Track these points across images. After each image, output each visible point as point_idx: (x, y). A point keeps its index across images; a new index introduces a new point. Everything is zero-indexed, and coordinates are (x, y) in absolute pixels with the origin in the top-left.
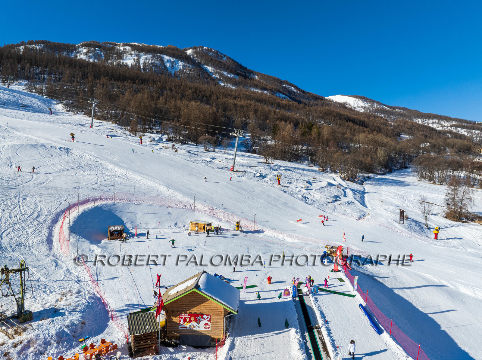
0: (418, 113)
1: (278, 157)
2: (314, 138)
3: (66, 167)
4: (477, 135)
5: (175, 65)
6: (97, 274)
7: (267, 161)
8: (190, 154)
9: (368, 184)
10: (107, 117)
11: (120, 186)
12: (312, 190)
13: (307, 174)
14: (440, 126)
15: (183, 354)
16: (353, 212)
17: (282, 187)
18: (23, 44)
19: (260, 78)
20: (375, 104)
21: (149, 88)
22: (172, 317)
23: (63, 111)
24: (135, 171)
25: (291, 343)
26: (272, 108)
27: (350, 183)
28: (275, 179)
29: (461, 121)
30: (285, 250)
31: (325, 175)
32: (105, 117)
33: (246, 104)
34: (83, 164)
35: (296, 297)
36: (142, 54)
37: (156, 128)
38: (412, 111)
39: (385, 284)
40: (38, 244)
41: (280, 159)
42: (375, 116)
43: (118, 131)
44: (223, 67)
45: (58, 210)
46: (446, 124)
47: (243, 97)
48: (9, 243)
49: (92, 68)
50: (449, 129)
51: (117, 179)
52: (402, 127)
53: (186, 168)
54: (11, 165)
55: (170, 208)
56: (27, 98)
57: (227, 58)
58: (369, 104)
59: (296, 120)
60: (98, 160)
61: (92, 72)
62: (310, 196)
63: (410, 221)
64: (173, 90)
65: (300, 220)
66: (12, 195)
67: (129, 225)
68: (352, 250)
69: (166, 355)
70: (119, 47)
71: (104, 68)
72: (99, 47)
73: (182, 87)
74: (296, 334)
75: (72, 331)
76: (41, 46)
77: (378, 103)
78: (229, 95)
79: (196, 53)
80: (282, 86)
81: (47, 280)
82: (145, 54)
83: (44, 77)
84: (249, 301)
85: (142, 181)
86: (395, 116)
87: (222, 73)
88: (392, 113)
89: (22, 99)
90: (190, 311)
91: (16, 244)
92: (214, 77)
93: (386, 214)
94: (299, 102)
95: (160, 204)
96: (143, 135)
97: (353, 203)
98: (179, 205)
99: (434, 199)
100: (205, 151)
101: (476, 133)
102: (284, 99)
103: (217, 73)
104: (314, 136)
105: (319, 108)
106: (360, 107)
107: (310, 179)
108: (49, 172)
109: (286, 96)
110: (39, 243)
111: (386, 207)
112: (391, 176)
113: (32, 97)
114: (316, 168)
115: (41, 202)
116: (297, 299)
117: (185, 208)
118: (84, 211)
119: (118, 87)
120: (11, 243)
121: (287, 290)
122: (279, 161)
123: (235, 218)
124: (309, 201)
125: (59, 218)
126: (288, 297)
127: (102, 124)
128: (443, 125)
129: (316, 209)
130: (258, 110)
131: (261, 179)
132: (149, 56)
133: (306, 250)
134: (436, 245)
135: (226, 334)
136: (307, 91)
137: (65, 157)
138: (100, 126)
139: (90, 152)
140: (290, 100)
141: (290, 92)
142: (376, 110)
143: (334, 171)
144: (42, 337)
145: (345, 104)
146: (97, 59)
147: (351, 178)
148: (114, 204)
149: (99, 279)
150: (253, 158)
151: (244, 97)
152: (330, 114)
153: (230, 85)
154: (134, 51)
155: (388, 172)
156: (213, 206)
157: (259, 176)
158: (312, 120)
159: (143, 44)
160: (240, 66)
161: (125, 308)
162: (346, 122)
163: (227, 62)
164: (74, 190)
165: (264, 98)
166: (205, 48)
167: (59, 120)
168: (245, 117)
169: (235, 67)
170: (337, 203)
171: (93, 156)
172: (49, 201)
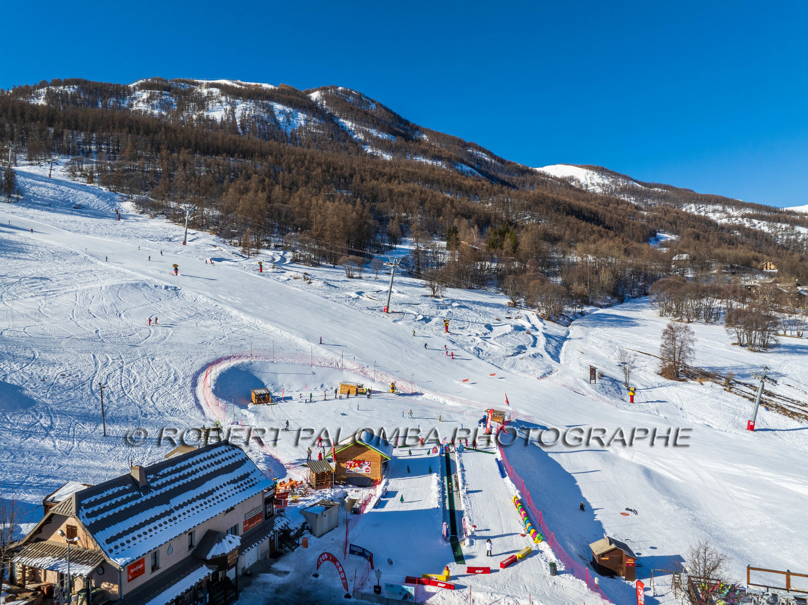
0: (690, 195)
2: (507, 252)
3: (181, 315)
4: (784, 231)
5: (292, 119)
7: (434, 293)
8: (328, 288)
9: (577, 324)
10: (202, 223)
11: (252, 339)
12: (490, 338)
13: (491, 312)
14: (725, 215)
15: (351, 489)
16: (536, 369)
17: (450, 336)
18: (43, 84)
19: (431, 140)
20: (620, 180)
22: (341, 464)
23: (134, 213)
24: (265, 318)
25: (432, 482)
26: (449, 193)
27: (549, 324)
29: (759, 207)
31: (516, 312)
32: (199, 223)
33: (407, 190)
34: (201, 310)
35: (442, 454)
36: (238, 101)
37: (274, 240)
38: (681, 190)
40: (190, 409)
42: (618, 202)
43: (224, 250)
44: (370, 121)
45: (193, 372)
46: (735, 213)
47: (403, 177)
48: (164, 408)
49: (166, 133)
50: (740, 222)
51: (246, 330)
52: (660, 220)
53: (327, 311)
54: (120, 315)
55: (313, 367)
56: (79, 192)
57: (377, 106)
58: (611, 180)
60: (217, 303)
62: (485, 347)
63: (604, 379)
64: (293, 170)
65: (466, 380)
66: (139, 354)
67: (270, 388)
68: (519, 414)
69: (339, 489)
70: (200, 88)
72: (168, 88)
73: (306, 162)
74: (436, 477)
76: (73, 88)
77: (625, 177)
78: (380, 173)
79: (326, 97)
80: (467, 152)
82: (244, 101)
83: (90, 149)
84: (402, 457)
85: (276, 332)
86: (653, 200)
87: (369, 131)
88: (647, 195)
89: (73, 195)
90: (355, 459)
91: (170, 409)
92: (356, 138)
94: (493, 179)
95: (302, 362)
96: (260, 254)
97: (541, 355)
98: (323, 363)
100: (348, 279)
101: (782, 229)
102: (470, 176)
103: (360, 131)
104: (506, 250)
106: (596, 184)
107: (491, 322)
109: (473, 170)
110: (190, 407)
111: (583, 361)
112: (619, 310)
114: (505, 301)
115: (171, 362)
116: (444, 455)
117: (331, 366)
119: (208, 166)
121: (435, 448)
123: (390, 378)
124: (483, 354)
125: (197, 380)
126: (435, 454)
127: (197, 235)
128: (729, 214)
129: (490, 365)
130: (426, 200)
131: (423, 324)
132: (250, 104)
133: (467, 414)
135: (382, 477)
136: (507, 159)
137: (176, 300)
138: (195, 239)
139: (205, 292)
140: (480, 175)
141: (480, 162)
142: (621, 189)
143: (530, 306)
146: (166, 110)
147: (554, 316)
148: (251, 363)
150: (415, 286)
151: (405, 176)
152: (541, 202)
153: (382, 151)
154: (226, 96)
155: (618, 302)
156: (364, 363)
157: (422, 319)
158: (513, 213)
159: (239, 81)
160: (399, 119)
161: (296, 462)
162: (566, 215)
163: (376, 112)
164: (202, 346)
165: (437, 177)
166: (340, 88)
167: (136, 232)
168: (406, 211)
169: (389, 120)
170: (519, 356)
171: (209, 297)
172: (179, 361)
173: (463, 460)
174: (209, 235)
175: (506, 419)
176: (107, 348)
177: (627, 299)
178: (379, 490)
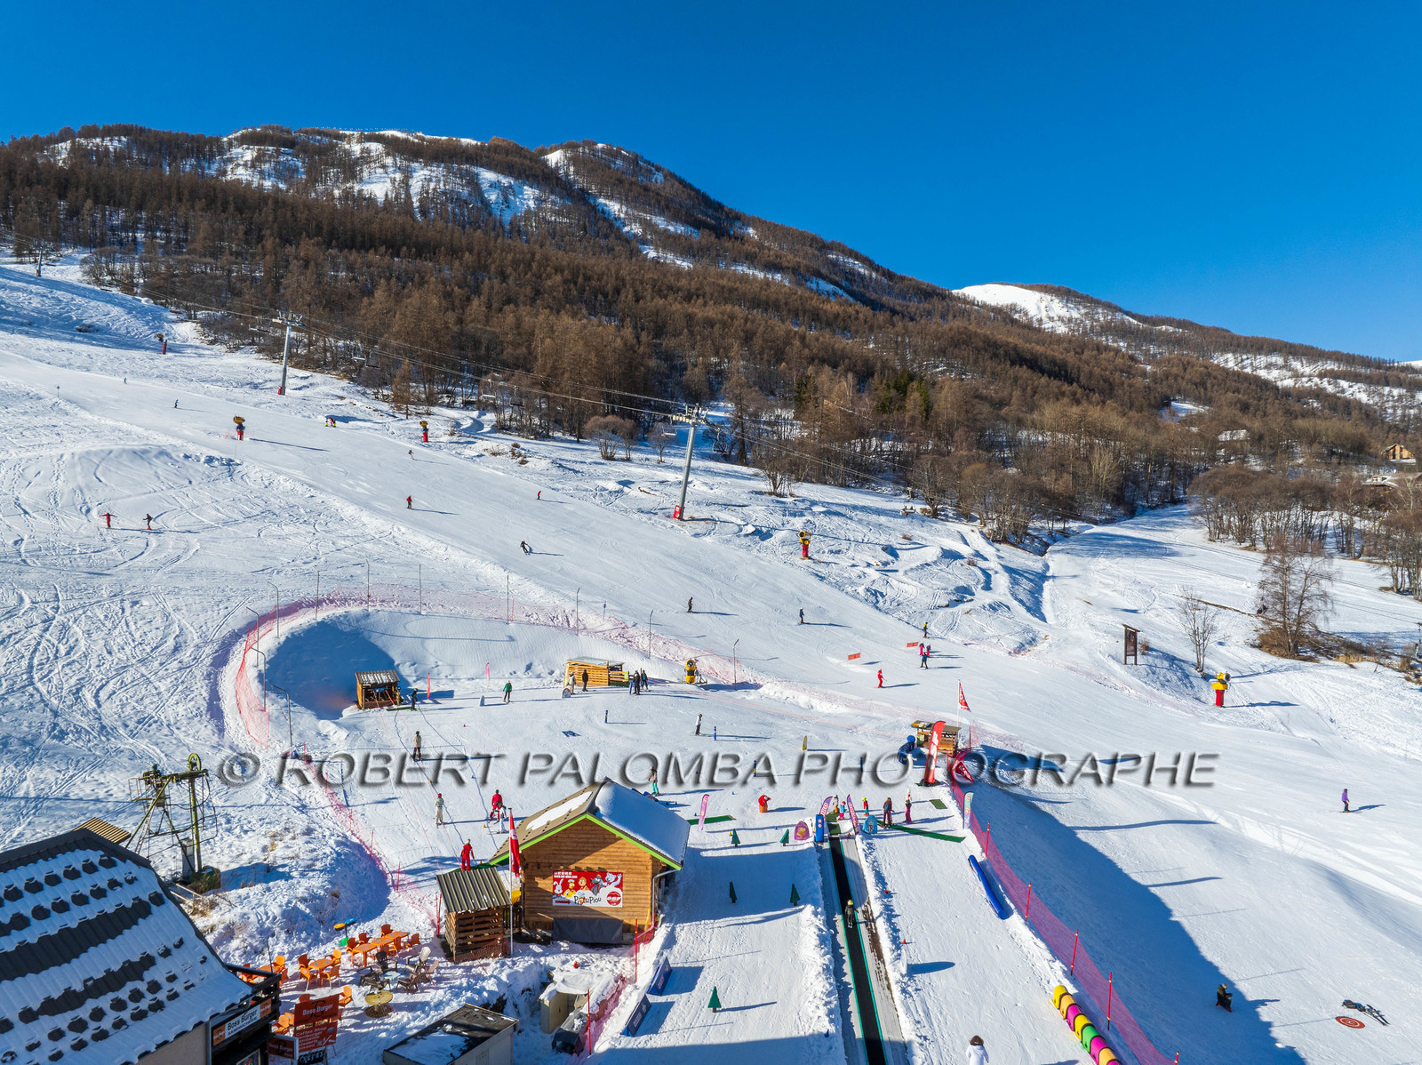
0: (1224, 337)
1: (808, 475)
2: (913, 418)
3: (230, 514)
4: (1397, 401)
5: (512, 198)
7: (775, 487)
8: (560, 472)
9: (1059, 551)
10: (325, 359)
11: (380, 565)
12: (897, 571)
13: (889, 525)
14: (1290, 374)
15: (563, 957)
16: (1002, 634)
17: (812, 565)
18: (66, 135)
19: (763, 236)
20: (1100, 311)
21: (440, 271)
22: (537, 879)
23: (198, 343)
24: (415, 523)
25: (801, 935)
26: (797, 324)
27: (1005, 549)
29: (1350, 359)
30: (809, 734)
31: (938, 526)
32: (319, 360)
33: (720, 316)
34: (275, 504)
35: (822, 841)
36: (416, 165)
37: (463, 392)
38: (1209, 329)
40: (189, 718)
41: (814, 480)
42: (1098, 347)
43: (359, 404)
44: (653, 202)
45: (225, 631)
46: (1308, 370)
47: (712, 295)
48: (120, 716)
49: (274, 209)
50: (1316, 385)
51: (369, 546)
52: (1176, 379)
53: (553, 512)
54: (88, 511)
55: (512, 625)
56: (92, 304)
57: (665, 177)
58: (1083, 311)
59: (866, 361)
60: (313, 492)
61: (274, 222)
62: (889, 589)
63: (1153, 656)
64: (509, 277)
65: (856, 656)
66: (103, 592)
67: (406, 671)
68: (986, 733)
69: (526, 958)
70: (349, 143)
71: (309, 210)
72: (291, 144)
73: (534, 265)
74: (813, 918)
75: (315, 910)
76: (120, 141)
77: (1109, 306)
78: (670, 288)
79: (574, 160)
80: (827, 259)
81: (228, 804)
82: (426, 165)
83: (135, 239)
84: (713, 850)
85: (435, 550)
86: (1159, 347)
87: (651, 220)
88: (1148, 337)
89: (79, 307)
90: (577, 865)
91: (136, 719)
92: (628, 232)
93: (1093, 637)
94: (875, 306)
95: (487, 615)
96: (429, 415)
97: (1007, 607)
98: (535, 616)
99: (1234, 595)
100: (603, 461)
101: (1393, 397)
102: (832, 299)
103: (635, 219)
104: (911, 413)
105: (935, 326)
106: (1056, 318)
107: (895, 541)
108: (187, 528)
109: (838, 289)
110: (190, 715)
111: (1097, 619)
112: (1131, 528)
113: (108, 302)
114: (916, 507)
115: (178, 610)
116: (826, 846)
117: (551, 623)
118: (292, 634)
119: (350, 268)
120: (123, 715)
121: (802, 825)
122: (811, 485)
123: (685, 651)
124: (885, 602)
125: (228, 652)
126: (803, 841)
127: (311, 380)
128: (1296, 371)
129: (903, 626)
130: (755, 334)
131: (756, 543)
132: (438, 171)
133: (865, 734)
134: (1213, 720)
135: (656, 916)
136: (899, 272)
137: (225, 485)
138: (305, 386)
139: (291, 471)
140: (851, 299)
141: (850, 277)
142: (1102, 327)
143: (966, 516)
144: (253, 918)
145: (1011, 310)
146: (286, 181)
147: (1012, 536)
148: (367, 615)
149: (350, 803)
150: (737, 477)
151: (716, 294)
152: (965, 343)
153: (675, 255)
154: (394, 157)
155: (1125, 515)
156: (627, 618)
157: (753, 533)
158: (913, 361)
159: (420, 134)
160: (705, 200)
161: (422, 865)
162: (1011, 366)
163: (664, 188)
164: (260, 576)
165: (773, 297)
166: (600, 146)
167: (190, 371)
168: (718, 352)
169: (688, 202)
170: (961, 607)
171: (299, 481)
172: (199, 607)
173: (881, 861)
174: (335, 381)
175: (961, 746)
176: (31, 576)
177: (1140, 510)
178: (644, 963)
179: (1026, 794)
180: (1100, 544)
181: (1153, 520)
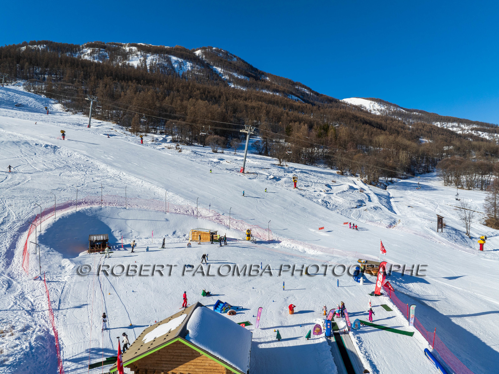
0: (436, 116)
1: (292, 160)
2: (331, 139)
3: (49, 167)
5: (183, 66)
6: (60, 300)
7: (280, 163)
8: (195, 155)
9: (391, 188)
10: (108, 116)
11: (111, 188)
12: (333, 194)
13: (326, 177)
14: (460, 129)
16: (382, 219)
17: (298, 191)
18: (25, 44)
19: (272, 80)
20: (392, 107)
21: (155, 89)
23: (61, 111)
24: (130, 172)
26: (285, 109)
27: (372, 187)
28: (290, 182)
29: (482, 124)
31: (344, 178)
32: (106, 117)
33: (257, 105)
34: (71, 163)
35: (330, 336)
36: (149, 54)
37: (160, 129)
38: (431, 114)
39: (438, 310)
41: (294, 162)
42: (392, 119)
43: (118, 131)
44: (233, 68)
45: (30, 216)
46: (467, 128)
49: (96, 67)
50: (470, 133)
51: (108, 180)
52: (420, 130)
53: (190, 169)
55: (168, 214)
56: (22, 96)
57: (237, 59)
58: (386, 107)
59: (311, 122)
60: (88, 159)
61: (95, 71)
62: (331, 200)
63: (448, 228)
64: (180, 91)
65: (322, 228)
70: (125, 47)
71: (108, 68)
72: (104, 47)
73: (190, 88)
76: (43, 46)
77: (395, 105)
78: (239, 96)
79: (205, 53)
80: (295, 88)
82: (152, 55)
83: (44, 77)
84: (265, 342)
85: (137, 182)
86: (413, 120)
87: (232, 74)
88: (409, 117)
89: (17, 98)
90: (174, 371)
92: (224, 78)
93: (420, 221)
94: (313, 104)
95: (156, 209)
96: (146, 136)
97: (380, 208)
98: (179, 210)
100: (212, 153)
101: (498, 137)
102: (297, 102)
103: (227, 74)
104: (330, 137)
105: (334, 110)
106: (376, 110)
107: (330, 183)
108: (28, 172)
109: (299, 99)
111: (418, 213)
112: (415, 181)
113: (28, 96)
114: (335, 172)
115: (10, 205)
116: (333, 339)
117: (186, 213)
118: (63, 217)
121: (318, 326)
122: (293, 163)
123: (246, 226)
124: (330, 206)
126: (319, 336)
127: (102, 123)
128: (463, 128)
129: (339, 215)
130: (270, 112)
131: (274, 182)
132: (156, 57)
136: (320, 93)
138: (99, 126)
140: (303, 102)
141: (303, 94)
142: (393, 113)
143: (353, 175)
145: (360, 107)
146: (102, 60)
147: (373, 182)
148: (101, 209)
149: (61, 308)
150: (265, 160)
151: (255, 99)
152: (346, 116)
153: (241, 86)
154: (141, 52)
155: (411, 176)
156: (220, 211)
157: (273, 178)
158: (328, 122)
159: (150, 44)
160: (251, 68)
162: (363, 124)
163: (237, 63)
164: (55, 192)
165: (276, 100)
166: (214, 48)
167: (55, 120)
168: (256, 118)
169: (245, 68)
170: (362, 208)
171: (83, 154)
172: (21, 204)
174: (111, 124)
177: (416, 174)
179: (418, 297)
180: (406, 186)
181: (422, 178)
